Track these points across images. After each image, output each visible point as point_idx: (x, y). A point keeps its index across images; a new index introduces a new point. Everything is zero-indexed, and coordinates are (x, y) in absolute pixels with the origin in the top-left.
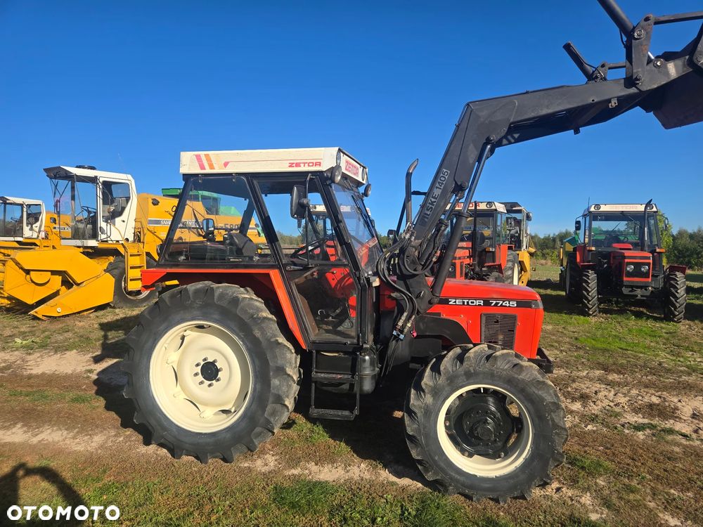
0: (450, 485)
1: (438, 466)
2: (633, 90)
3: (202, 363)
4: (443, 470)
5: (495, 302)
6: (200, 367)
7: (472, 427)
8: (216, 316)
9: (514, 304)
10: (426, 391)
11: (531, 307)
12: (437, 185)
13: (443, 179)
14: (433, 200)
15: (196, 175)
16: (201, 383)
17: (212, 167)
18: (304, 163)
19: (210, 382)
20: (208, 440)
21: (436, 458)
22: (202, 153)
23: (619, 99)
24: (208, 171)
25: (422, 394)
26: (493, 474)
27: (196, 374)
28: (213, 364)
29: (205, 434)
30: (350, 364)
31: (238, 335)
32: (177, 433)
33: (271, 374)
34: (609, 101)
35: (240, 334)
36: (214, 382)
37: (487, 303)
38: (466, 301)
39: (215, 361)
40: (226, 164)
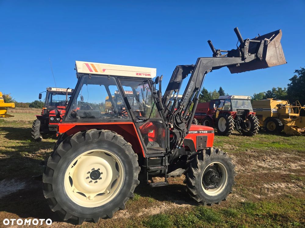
0: (205, 202)
1: (202, 196)
2: (243, 62)
3: (91, 171)
4: (203, 197)
5: (201, 132)
6: (89, 174)
7: (211, 178)
8: (106, 146)
9: (206, 132)
10: (199, 168)
11: (211, 133)
12: (190, 87)
13: (191, 85)
14: (188, 93)
15: (88, 74)
16: (91, 181)
17: (96, 71)
18: (143, 74)
19: (95, 181)
20: (100, 210)
21: (201, 193)
22: (89, 63)
23: (240, 64)
24: (94, 72)
25: (197, 169)
26: (216, 194)
27: (88, 178)
28: (98, 171)
29: (98, 207)
30: (160, 161)
31: (117, 154)
32: (81, 211)
33: (134, 171)
34: (237, 64)
35: (119, 154)
36: (98, 180)
37: (198, 132)
38: (192, 132)
39: (99, 169)
40: (104, 70)
